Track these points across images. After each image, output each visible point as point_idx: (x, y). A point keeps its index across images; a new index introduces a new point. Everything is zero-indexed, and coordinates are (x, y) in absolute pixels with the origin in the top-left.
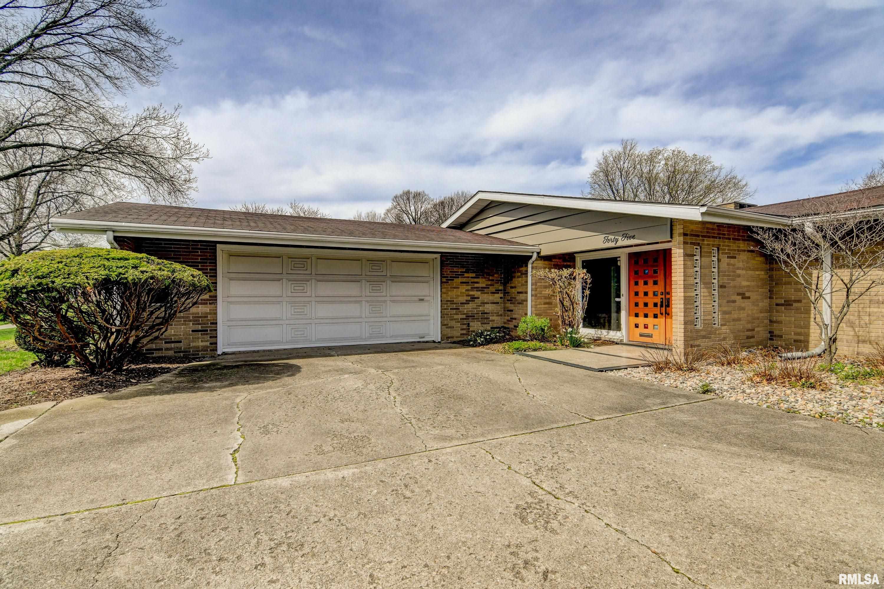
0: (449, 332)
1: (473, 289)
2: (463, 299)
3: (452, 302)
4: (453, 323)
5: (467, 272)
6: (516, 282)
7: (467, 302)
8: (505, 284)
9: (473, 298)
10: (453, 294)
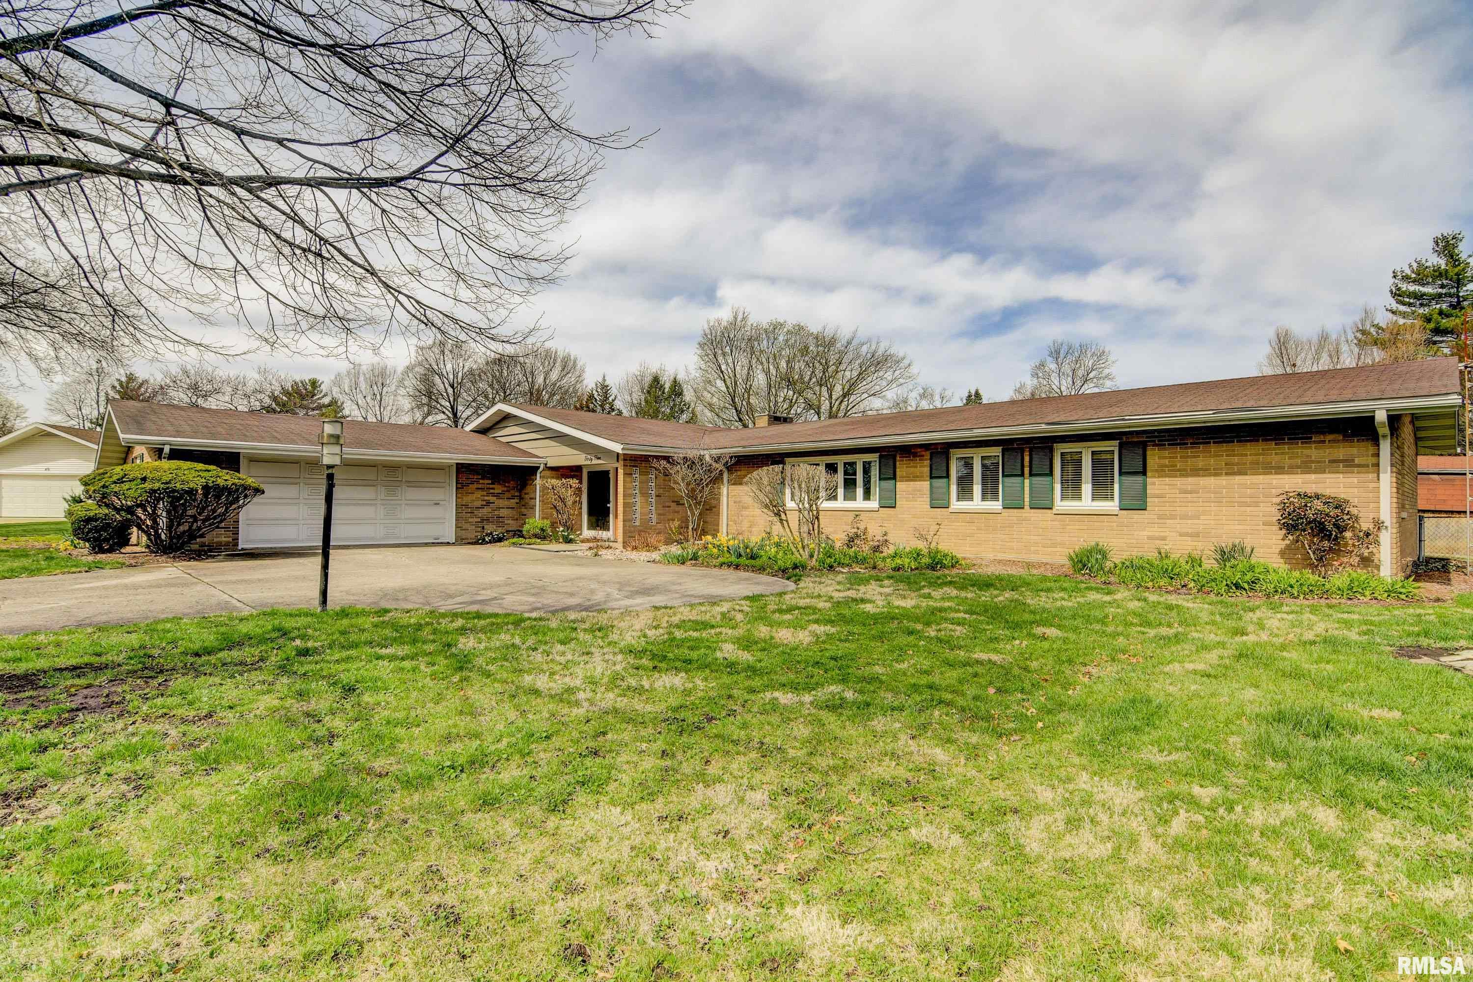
0: (463, 534)
1: (488, 494)
2: (479, 503)
3: (466, 506)
4: (465, 526)
5: (483, 479)
6: (529, 489)
7: (482, 507)
8: (520, 491)
9: (488, 503)
10: (467, 499)
